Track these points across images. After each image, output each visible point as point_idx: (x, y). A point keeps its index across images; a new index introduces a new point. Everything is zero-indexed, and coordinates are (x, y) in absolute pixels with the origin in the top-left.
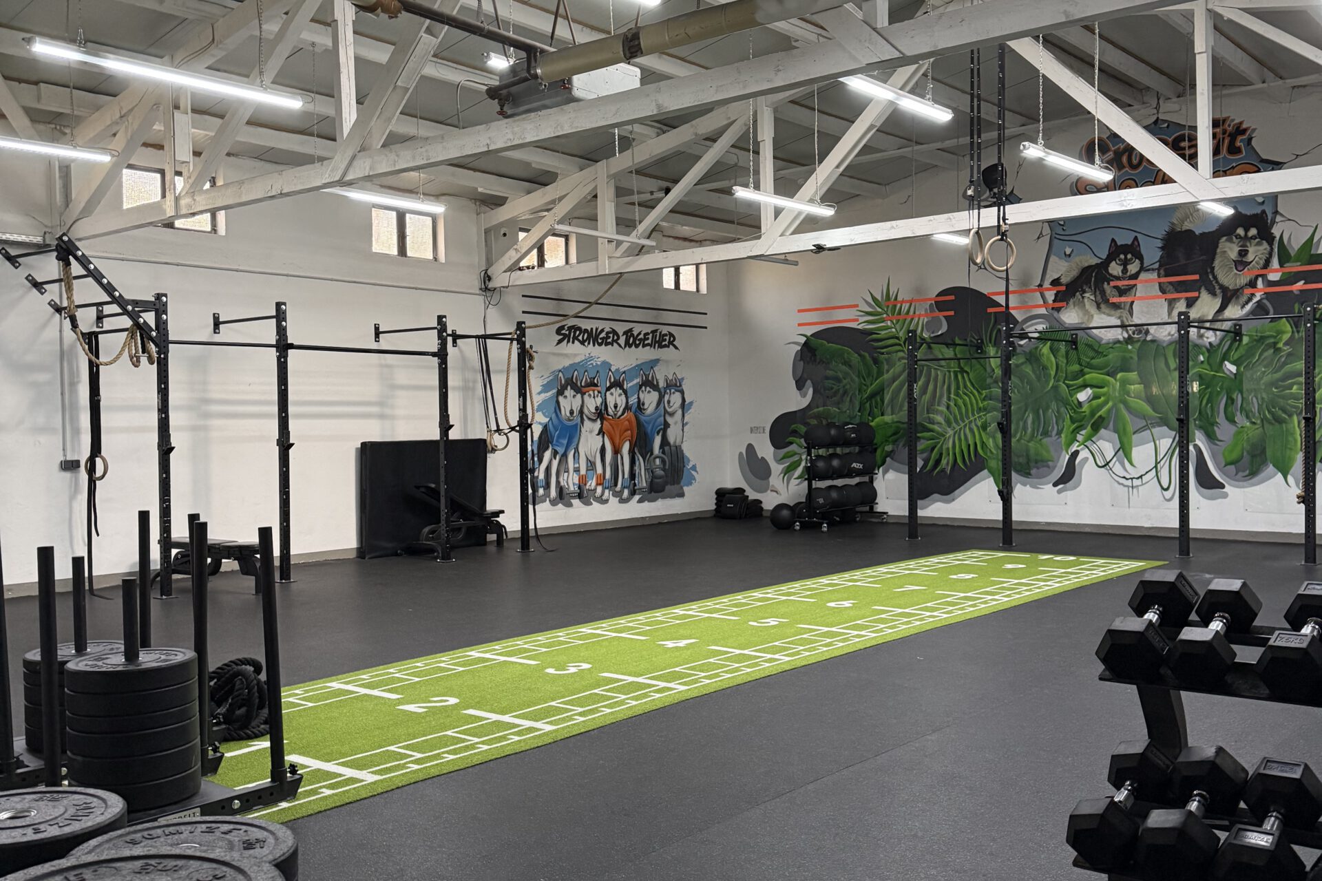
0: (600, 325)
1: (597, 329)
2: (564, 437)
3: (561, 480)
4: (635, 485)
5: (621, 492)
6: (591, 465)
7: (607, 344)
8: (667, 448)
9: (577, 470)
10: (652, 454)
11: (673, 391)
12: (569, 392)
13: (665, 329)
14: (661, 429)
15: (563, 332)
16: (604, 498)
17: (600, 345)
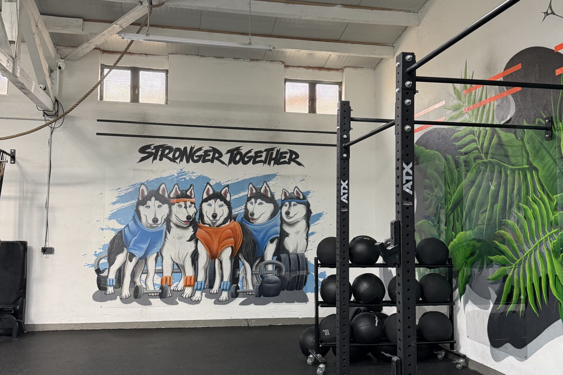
0: (197, 145)
1: (192, 148)
2: (144, 242)
3: (137, 280)
4: (237, 288)
5: (219, 293)
6: (178, 268)
7: (204, 161)
8: (283, 256)
9: (160, 272)
10: (263, 259)
11: (293, 203)
12: (153, 203)
13: (284, 148)
14: (277, 238)
15: (149, 150)
16: (194, 298)
17: (195, 161)
